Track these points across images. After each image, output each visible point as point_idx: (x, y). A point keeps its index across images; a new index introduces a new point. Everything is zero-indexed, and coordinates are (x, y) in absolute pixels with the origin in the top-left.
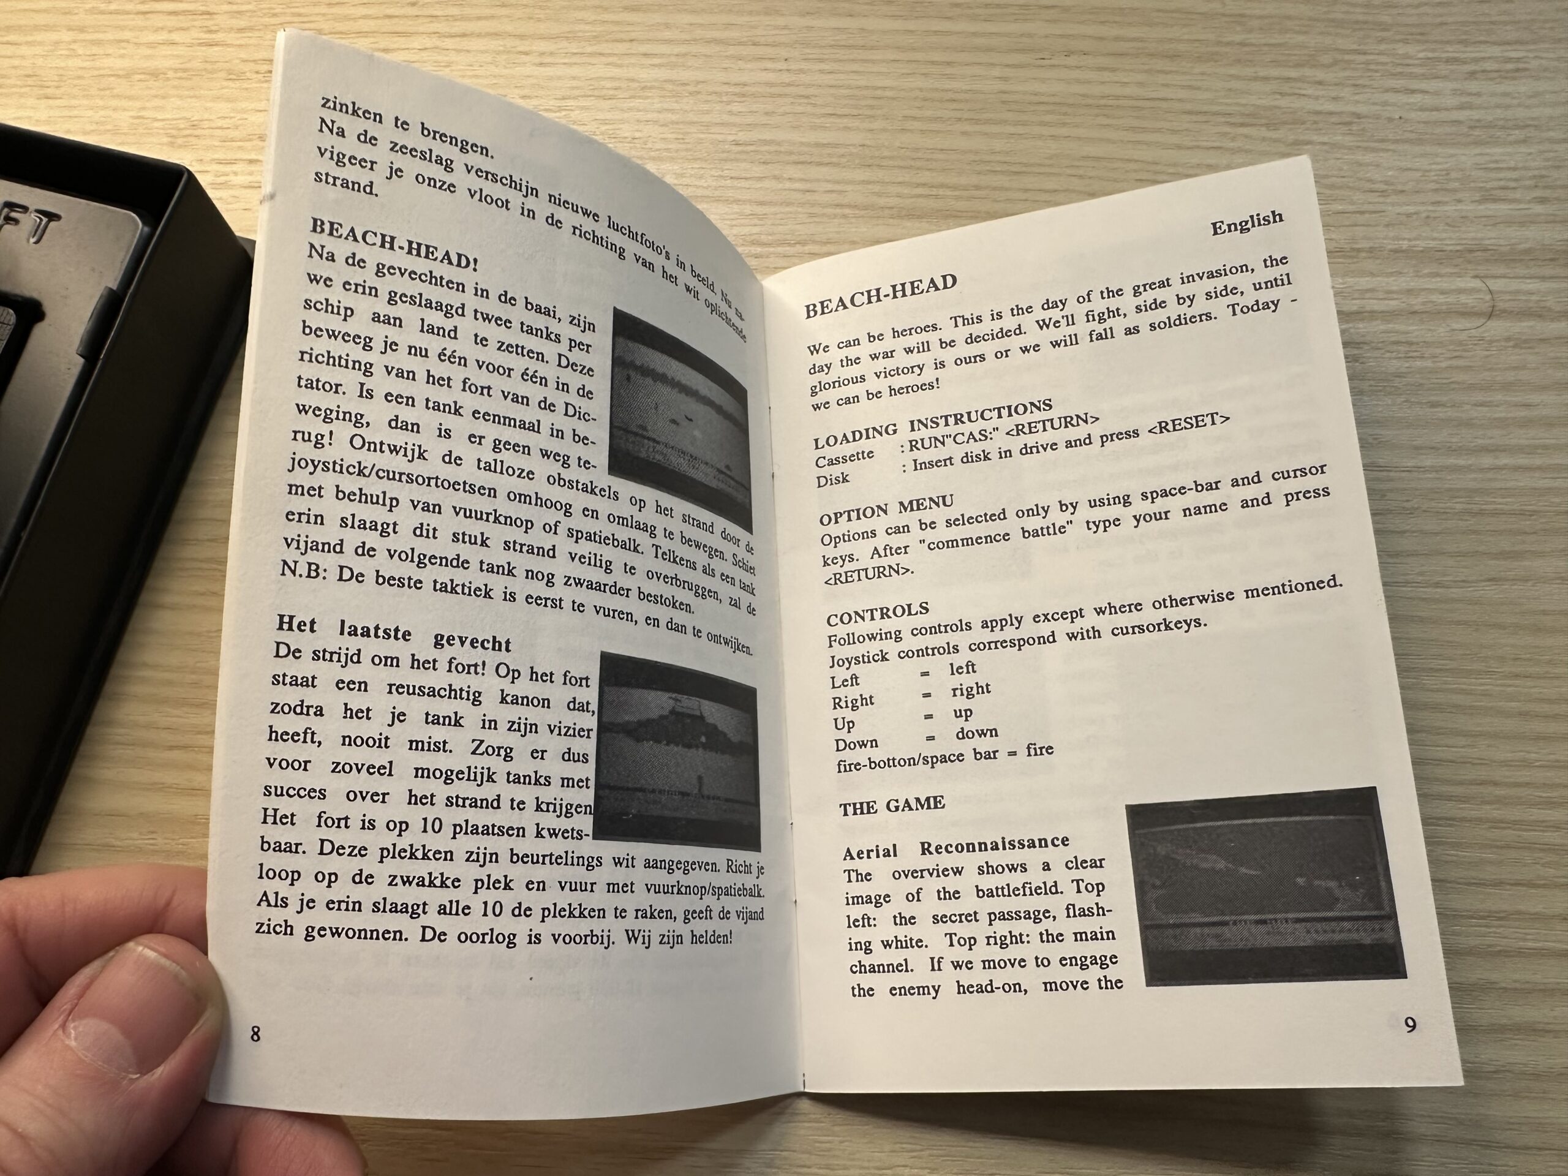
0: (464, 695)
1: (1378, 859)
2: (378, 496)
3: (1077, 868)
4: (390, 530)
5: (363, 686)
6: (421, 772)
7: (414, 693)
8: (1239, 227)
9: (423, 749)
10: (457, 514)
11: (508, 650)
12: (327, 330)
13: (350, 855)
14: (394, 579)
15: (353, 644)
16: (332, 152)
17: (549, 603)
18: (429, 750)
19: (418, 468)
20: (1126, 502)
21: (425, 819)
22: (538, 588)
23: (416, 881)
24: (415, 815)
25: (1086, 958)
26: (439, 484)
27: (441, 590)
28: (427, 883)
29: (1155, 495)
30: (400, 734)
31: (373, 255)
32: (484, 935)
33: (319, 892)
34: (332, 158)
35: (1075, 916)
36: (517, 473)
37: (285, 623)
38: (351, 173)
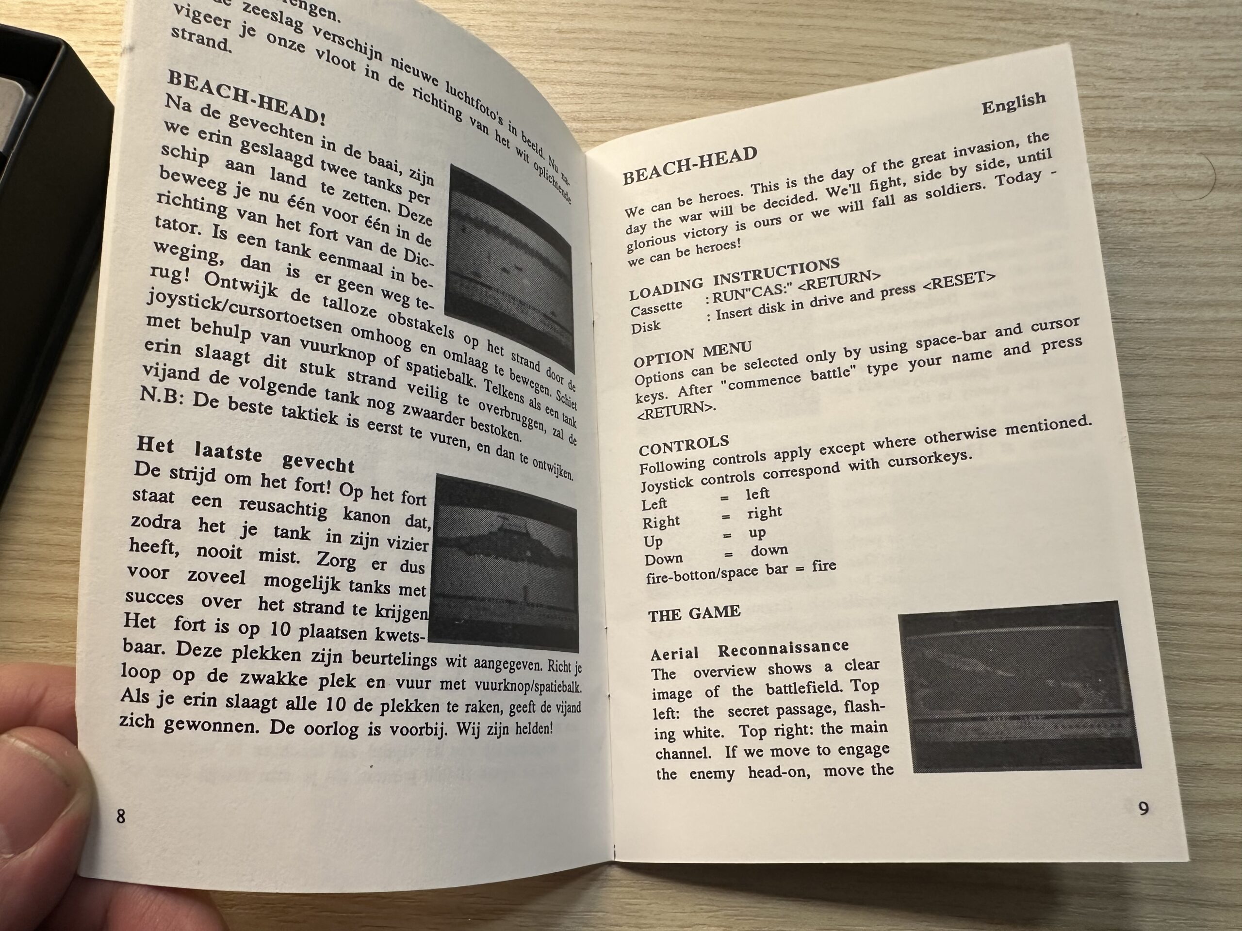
0: (311, 511)
1: (1118, 664)
2: (231, 329)
3: (855, 669)
4: (243, 360)
5: (217, 502)
6: (270, 581)
7: (264, 509)
8: (1006, 107)
9: (272, 560)
10: (305, 347)
11: (351, 471)
12: (184, 175)
13: (205, 655)
14: (246, 405)
15: (209, 463)
16: (188, 10)
17: (390, 429)
18: (278, 561)
19: (268, 304)
20: (903, 349)
21: (275, 623)
22: (380, 416)
23: (266, 679)
24: (265, 619)
25: (861, 748)
26: (288, 319)
27: (289, 415)
28: (276, 681)
29: (928, 343)
30: (251, 546)
31: (228, 107)
32: (328, 727)
33: (178, 689)
34: (188, 15)
35: (852, 711)
36: (361, 310)
37: (145, 443)
38: (207, 30)
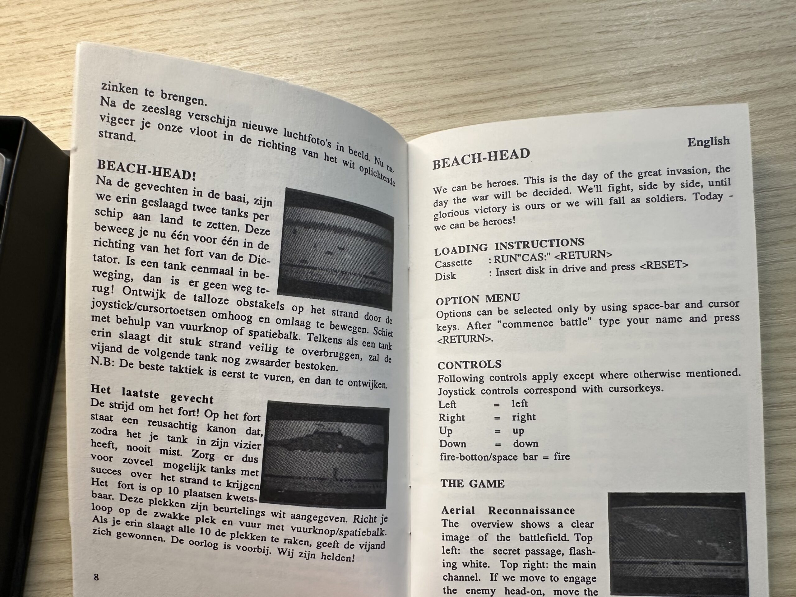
0: (188, 427)
2: (139, 321)
3: (578, 527)
4: (146, 339)
5: (136, 421)
6: (166, 465)
7: (161, 425)
8: (704, 144)
9: (167, 454)
10: (182, 328)
11: (211, 403)
12: (108, 227)
13: (135, 501)
14: (149, 366)
15: (130, 400)
16: (108, 117)
17: (236, 375)
18: (170, 454)
19: (161, 303)
20: (624, 310)
21: (170, 488)
22: (230, 367)
23: (167, 516)
24: (165, 485)
25: (579, 578)
26: (172, 311)
27: (174, 371)
28: (173, 517)
29: (641, 307)
30: (155, 446)
31: (133, 178)
33: (122, 517)
34: (108, 121)
35: (574, 554)
36: (218, 301)
37: (95, 388)
38: (120, 129)
